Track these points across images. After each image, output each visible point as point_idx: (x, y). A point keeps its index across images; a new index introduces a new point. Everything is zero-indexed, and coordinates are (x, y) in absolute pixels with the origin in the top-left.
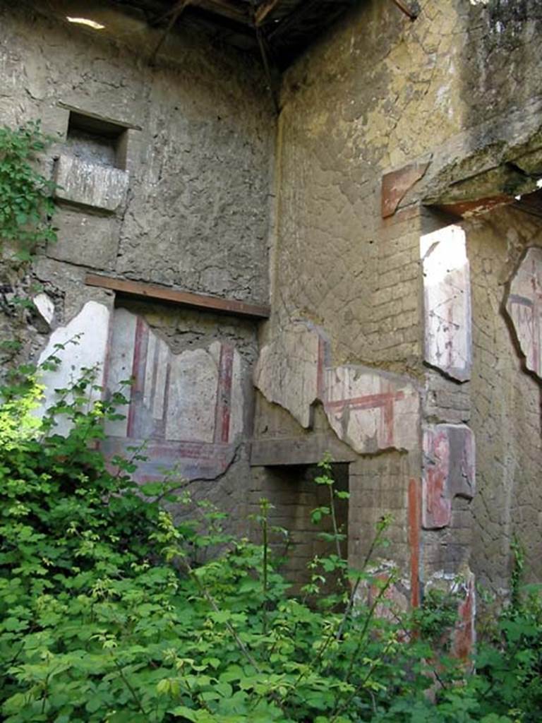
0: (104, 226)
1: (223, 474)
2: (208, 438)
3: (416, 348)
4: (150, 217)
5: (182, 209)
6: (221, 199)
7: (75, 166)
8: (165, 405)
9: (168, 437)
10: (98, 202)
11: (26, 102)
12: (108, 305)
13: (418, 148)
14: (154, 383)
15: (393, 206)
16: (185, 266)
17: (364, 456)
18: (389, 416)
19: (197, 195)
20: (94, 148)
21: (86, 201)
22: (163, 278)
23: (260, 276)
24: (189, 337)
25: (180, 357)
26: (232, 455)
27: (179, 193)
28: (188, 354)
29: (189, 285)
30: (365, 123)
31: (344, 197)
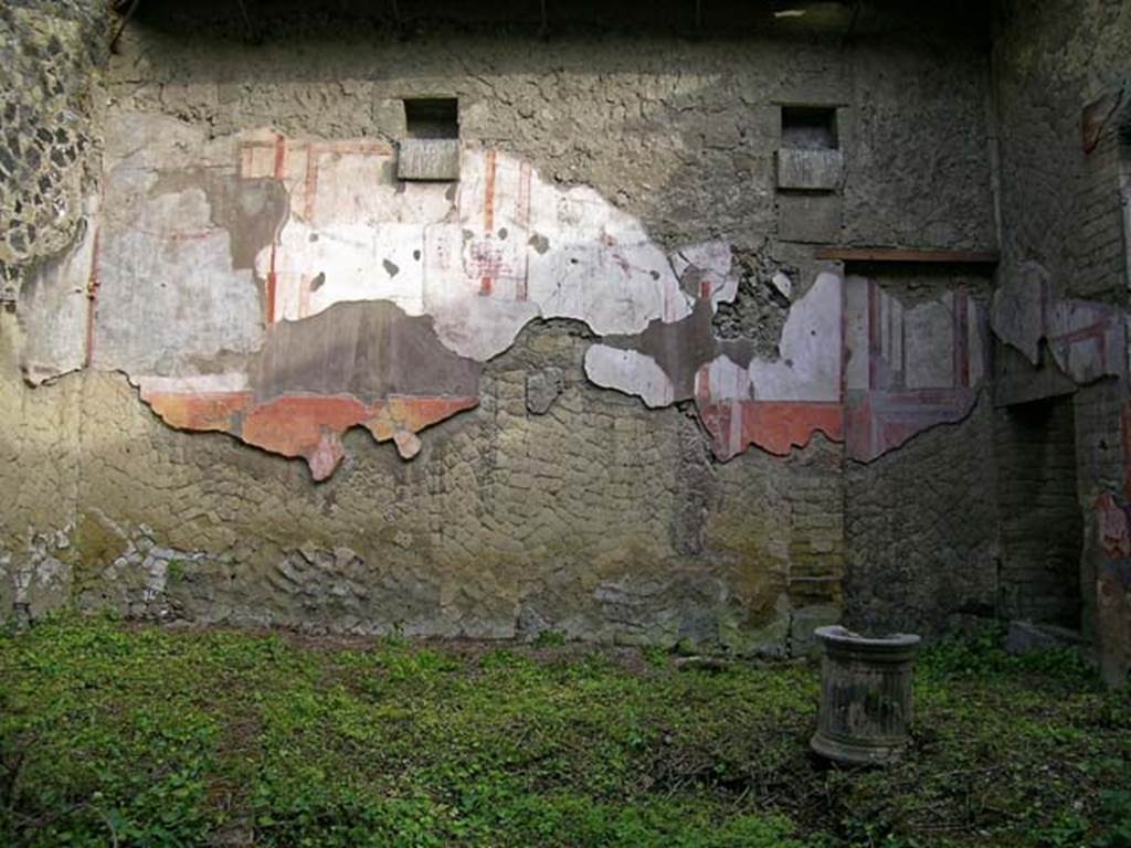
0: (825, 203)
1: (967, 417)
2: (948, 383)
3: (1121, 276)
4: (867, 186)
5: (899, 174)
6: (937, 153)
7: (792, 157)
8: (903, 358)
9: (909, 385)
10: (817, 184)
11: (742, 110)
12: (838, 274)
13: (1113, 75)
14: (891, 337)
15: (1093, 139)
16: (906, 227)
17: (1085, 385)
18: (1101, 345)
19: (911, 154)
20: (809, 131)
21: (806, 185)
22: (887, 241)
23: (986, 222)
24: (921, 290)
25: (914, 312)
26: (974, 398)
27: (893, 158)
28: (921, 308)
29: (912, 242)
30: (1065, 54)
31: (1053, 134)
